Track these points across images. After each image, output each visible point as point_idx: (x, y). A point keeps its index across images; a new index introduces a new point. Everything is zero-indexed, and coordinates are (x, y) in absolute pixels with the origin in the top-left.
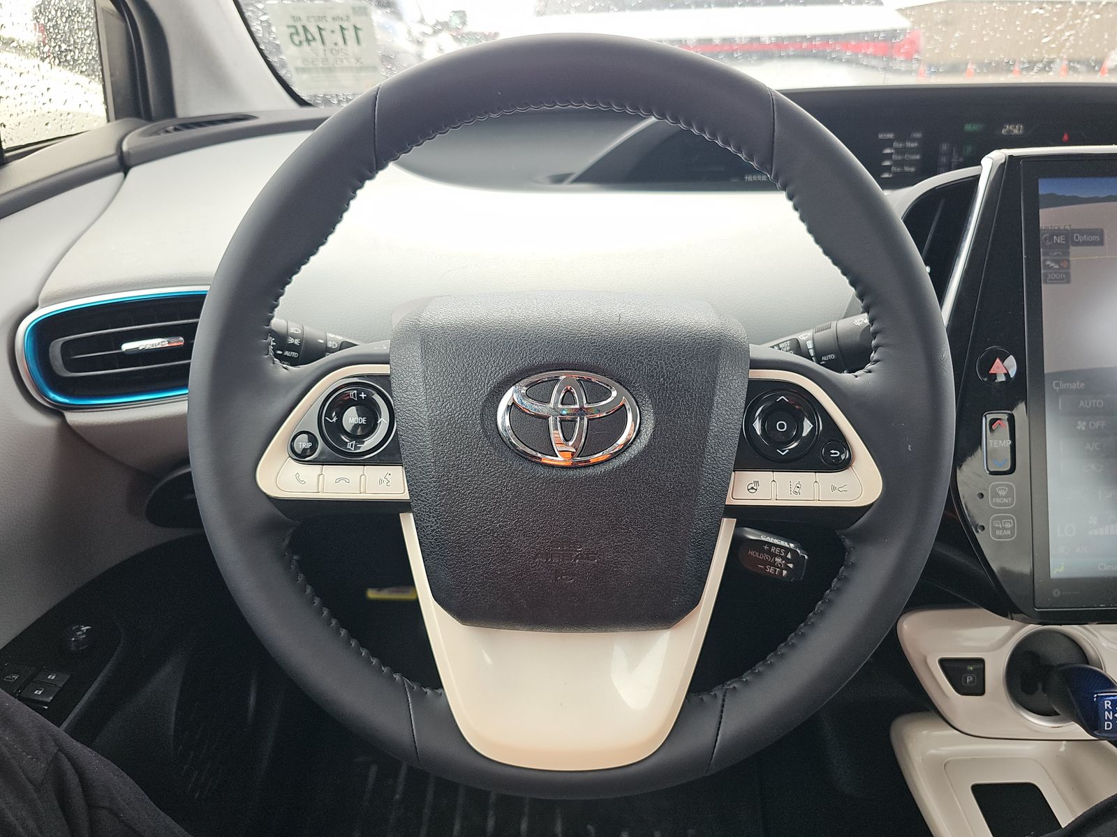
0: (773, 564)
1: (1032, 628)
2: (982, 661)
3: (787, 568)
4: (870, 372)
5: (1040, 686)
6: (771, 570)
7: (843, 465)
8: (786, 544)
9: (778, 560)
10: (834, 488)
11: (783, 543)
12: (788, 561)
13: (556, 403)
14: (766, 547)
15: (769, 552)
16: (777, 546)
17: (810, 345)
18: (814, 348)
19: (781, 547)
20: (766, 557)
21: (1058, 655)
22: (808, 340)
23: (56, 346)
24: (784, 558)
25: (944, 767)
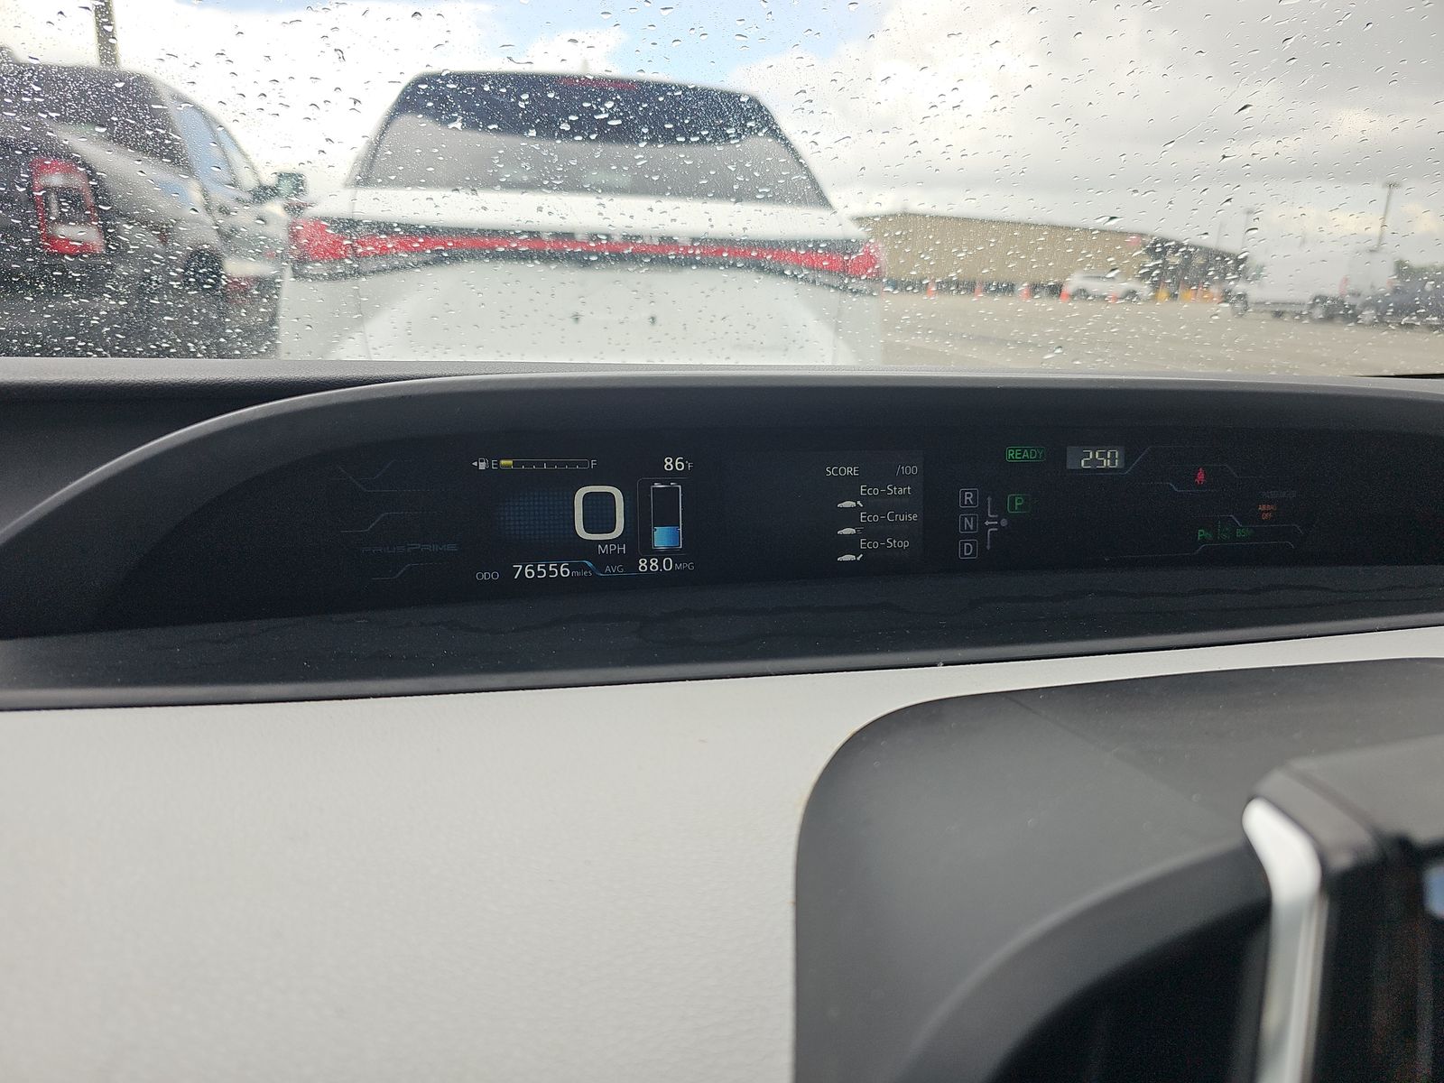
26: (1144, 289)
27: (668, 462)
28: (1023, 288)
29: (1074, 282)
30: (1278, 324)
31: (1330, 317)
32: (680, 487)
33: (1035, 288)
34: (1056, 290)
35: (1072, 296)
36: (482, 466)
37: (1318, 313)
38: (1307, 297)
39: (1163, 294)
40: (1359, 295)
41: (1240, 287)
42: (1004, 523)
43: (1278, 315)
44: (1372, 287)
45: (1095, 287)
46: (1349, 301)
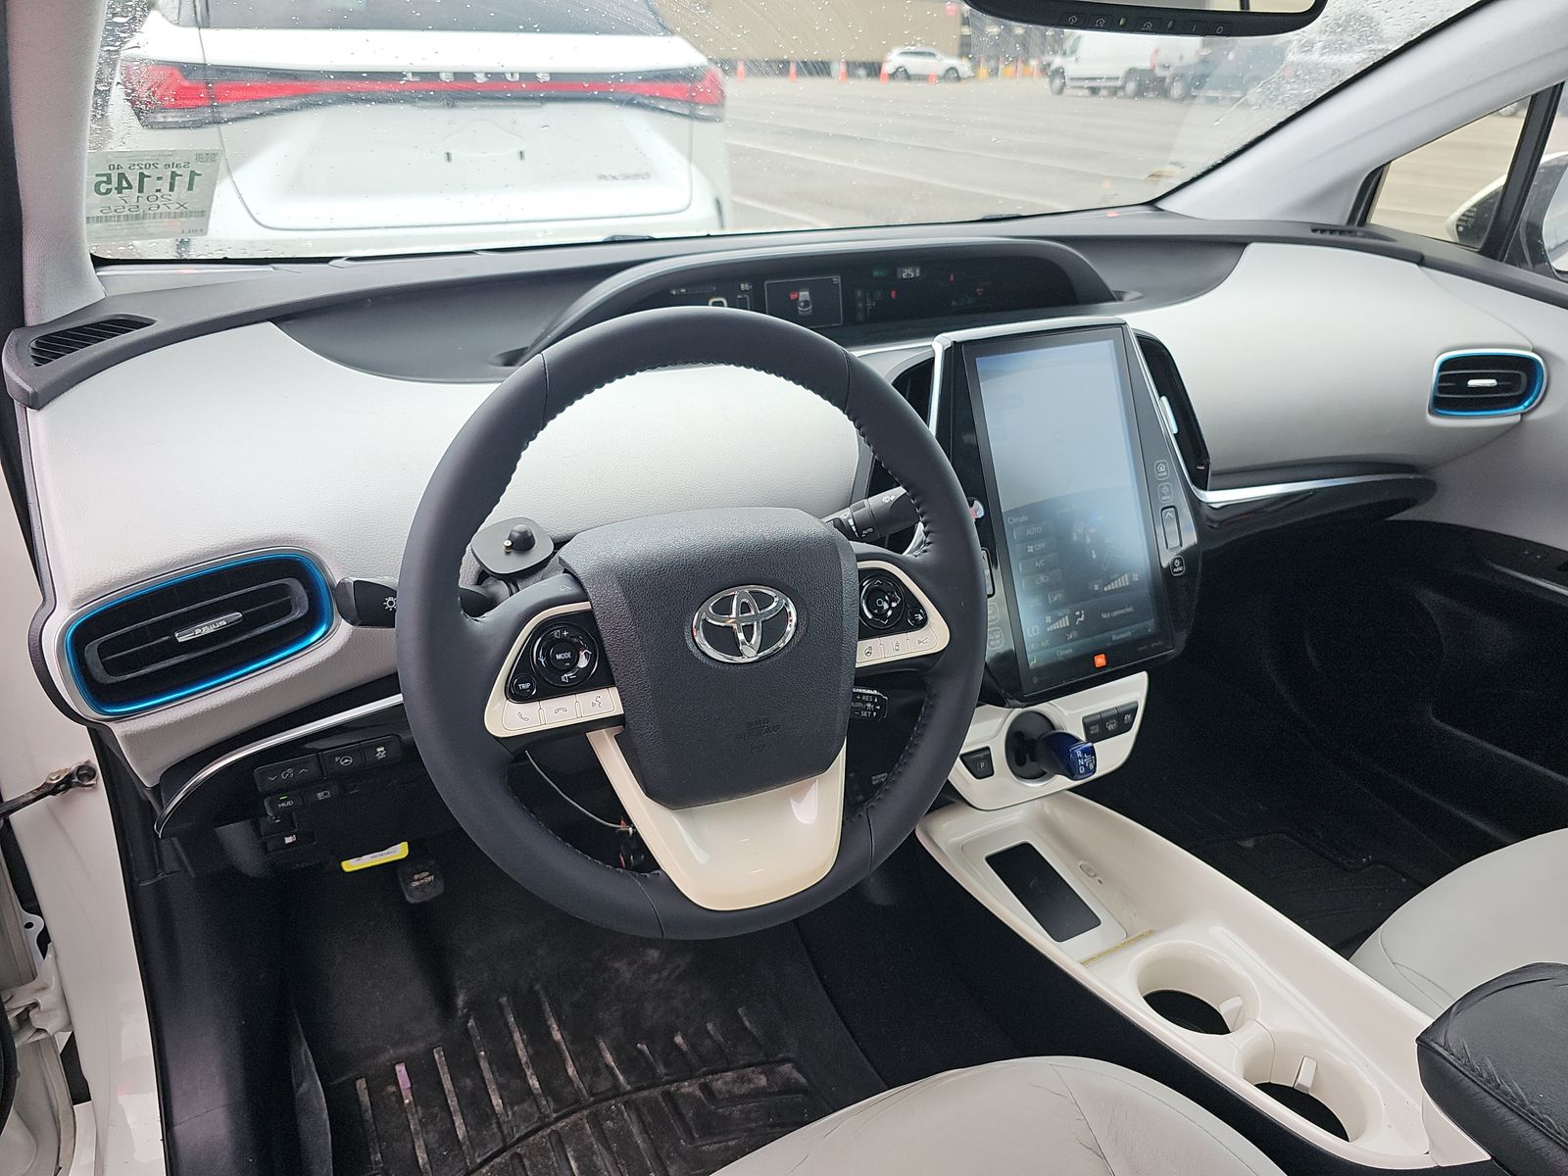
0: (866, 709)
1: (1018, 711)
2: (988, 748)
3: (876, 710)
4: (925, 551)
5: (1027, 756)
6: (864, 714)
7: (923, 624)
8: (871, 692)
9: (869, 705)
10: (920, 642)
11: (869, 692)
12: (876, 704)
13: (737, 614)
14: (858, 697)
15: (861, 700)
16: (866, 694)
17: (851, 522)
18: (855, 524)
19: (870, 695)
20: (860, 704)
21: (1034, 730)
22: (848, 518)
23: (91, 651)
24: (872, 703)
25: (963, 849)
26: (964, 66)
27: (742, 286)
28: (838, 68)
29: (893, 60)
30: (1094, 100)
31: (1140, 92)
32: (748, 297)
33: (852, 68)
34: (874, 70)
35: (893, 76)
36: (674, 293)
37: (1131, 86)
38: (1120, 71)
39: (983, 71)
40: (1169, 67)
41: (1057, 61)
42: (874, 304)
43: (1094, 91)
44: (1181, 58)
45: (914, 64)
46: (1159, 72)
